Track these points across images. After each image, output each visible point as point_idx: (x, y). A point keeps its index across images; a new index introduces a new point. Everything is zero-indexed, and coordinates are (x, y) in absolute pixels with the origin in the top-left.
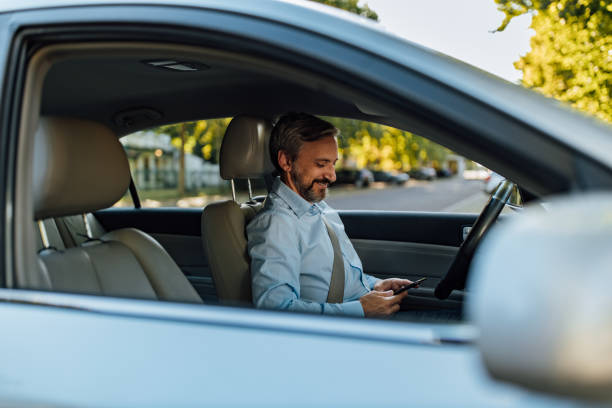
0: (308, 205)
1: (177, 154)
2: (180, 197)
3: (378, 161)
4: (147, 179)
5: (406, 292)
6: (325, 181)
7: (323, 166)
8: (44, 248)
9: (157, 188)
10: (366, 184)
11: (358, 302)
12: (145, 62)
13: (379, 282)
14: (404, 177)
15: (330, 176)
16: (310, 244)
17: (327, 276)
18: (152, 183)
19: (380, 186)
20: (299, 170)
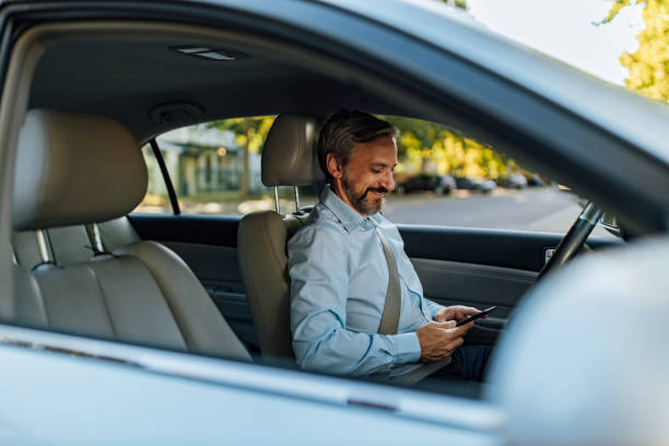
0: (360, 218)
1: (241, 153)
2: (242, 199)
3: (461, 166)
4: (208, 179)
5: (472, 323)
6: (382, 190)
7: (378, 172)
8: (44, 263)
9: (219, 190)
10: (447, 191)
11: (414, 333)
12: (174, 48)
13: (441, 309)
14: (490, 184)
15: (387, 183)
16: (361, 263)
17: (380, 301)
18: (214, 183)
19: (463, 194)
20: (351, 176)
